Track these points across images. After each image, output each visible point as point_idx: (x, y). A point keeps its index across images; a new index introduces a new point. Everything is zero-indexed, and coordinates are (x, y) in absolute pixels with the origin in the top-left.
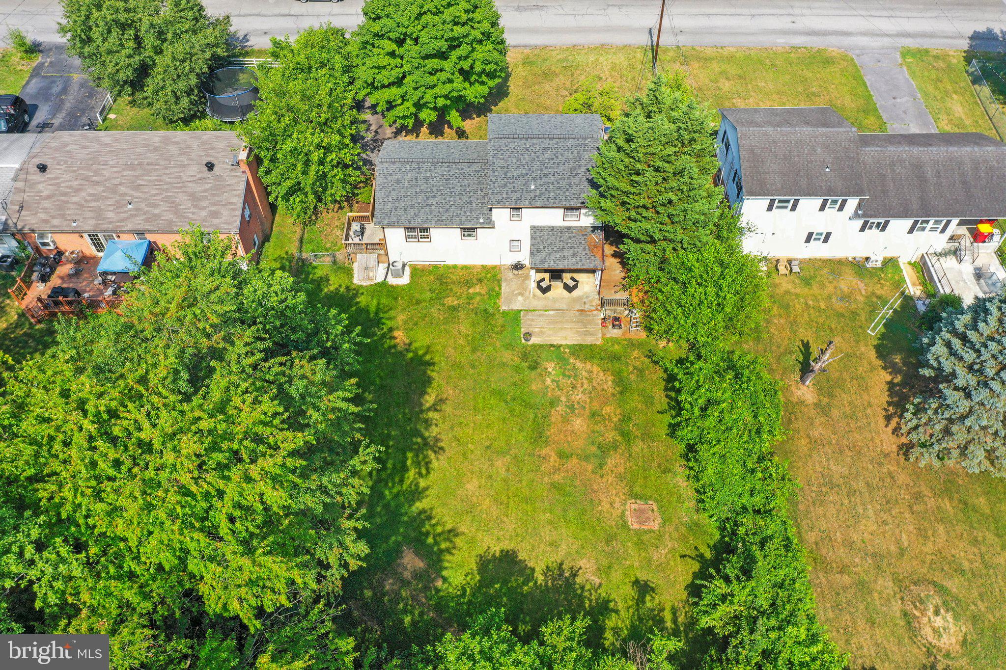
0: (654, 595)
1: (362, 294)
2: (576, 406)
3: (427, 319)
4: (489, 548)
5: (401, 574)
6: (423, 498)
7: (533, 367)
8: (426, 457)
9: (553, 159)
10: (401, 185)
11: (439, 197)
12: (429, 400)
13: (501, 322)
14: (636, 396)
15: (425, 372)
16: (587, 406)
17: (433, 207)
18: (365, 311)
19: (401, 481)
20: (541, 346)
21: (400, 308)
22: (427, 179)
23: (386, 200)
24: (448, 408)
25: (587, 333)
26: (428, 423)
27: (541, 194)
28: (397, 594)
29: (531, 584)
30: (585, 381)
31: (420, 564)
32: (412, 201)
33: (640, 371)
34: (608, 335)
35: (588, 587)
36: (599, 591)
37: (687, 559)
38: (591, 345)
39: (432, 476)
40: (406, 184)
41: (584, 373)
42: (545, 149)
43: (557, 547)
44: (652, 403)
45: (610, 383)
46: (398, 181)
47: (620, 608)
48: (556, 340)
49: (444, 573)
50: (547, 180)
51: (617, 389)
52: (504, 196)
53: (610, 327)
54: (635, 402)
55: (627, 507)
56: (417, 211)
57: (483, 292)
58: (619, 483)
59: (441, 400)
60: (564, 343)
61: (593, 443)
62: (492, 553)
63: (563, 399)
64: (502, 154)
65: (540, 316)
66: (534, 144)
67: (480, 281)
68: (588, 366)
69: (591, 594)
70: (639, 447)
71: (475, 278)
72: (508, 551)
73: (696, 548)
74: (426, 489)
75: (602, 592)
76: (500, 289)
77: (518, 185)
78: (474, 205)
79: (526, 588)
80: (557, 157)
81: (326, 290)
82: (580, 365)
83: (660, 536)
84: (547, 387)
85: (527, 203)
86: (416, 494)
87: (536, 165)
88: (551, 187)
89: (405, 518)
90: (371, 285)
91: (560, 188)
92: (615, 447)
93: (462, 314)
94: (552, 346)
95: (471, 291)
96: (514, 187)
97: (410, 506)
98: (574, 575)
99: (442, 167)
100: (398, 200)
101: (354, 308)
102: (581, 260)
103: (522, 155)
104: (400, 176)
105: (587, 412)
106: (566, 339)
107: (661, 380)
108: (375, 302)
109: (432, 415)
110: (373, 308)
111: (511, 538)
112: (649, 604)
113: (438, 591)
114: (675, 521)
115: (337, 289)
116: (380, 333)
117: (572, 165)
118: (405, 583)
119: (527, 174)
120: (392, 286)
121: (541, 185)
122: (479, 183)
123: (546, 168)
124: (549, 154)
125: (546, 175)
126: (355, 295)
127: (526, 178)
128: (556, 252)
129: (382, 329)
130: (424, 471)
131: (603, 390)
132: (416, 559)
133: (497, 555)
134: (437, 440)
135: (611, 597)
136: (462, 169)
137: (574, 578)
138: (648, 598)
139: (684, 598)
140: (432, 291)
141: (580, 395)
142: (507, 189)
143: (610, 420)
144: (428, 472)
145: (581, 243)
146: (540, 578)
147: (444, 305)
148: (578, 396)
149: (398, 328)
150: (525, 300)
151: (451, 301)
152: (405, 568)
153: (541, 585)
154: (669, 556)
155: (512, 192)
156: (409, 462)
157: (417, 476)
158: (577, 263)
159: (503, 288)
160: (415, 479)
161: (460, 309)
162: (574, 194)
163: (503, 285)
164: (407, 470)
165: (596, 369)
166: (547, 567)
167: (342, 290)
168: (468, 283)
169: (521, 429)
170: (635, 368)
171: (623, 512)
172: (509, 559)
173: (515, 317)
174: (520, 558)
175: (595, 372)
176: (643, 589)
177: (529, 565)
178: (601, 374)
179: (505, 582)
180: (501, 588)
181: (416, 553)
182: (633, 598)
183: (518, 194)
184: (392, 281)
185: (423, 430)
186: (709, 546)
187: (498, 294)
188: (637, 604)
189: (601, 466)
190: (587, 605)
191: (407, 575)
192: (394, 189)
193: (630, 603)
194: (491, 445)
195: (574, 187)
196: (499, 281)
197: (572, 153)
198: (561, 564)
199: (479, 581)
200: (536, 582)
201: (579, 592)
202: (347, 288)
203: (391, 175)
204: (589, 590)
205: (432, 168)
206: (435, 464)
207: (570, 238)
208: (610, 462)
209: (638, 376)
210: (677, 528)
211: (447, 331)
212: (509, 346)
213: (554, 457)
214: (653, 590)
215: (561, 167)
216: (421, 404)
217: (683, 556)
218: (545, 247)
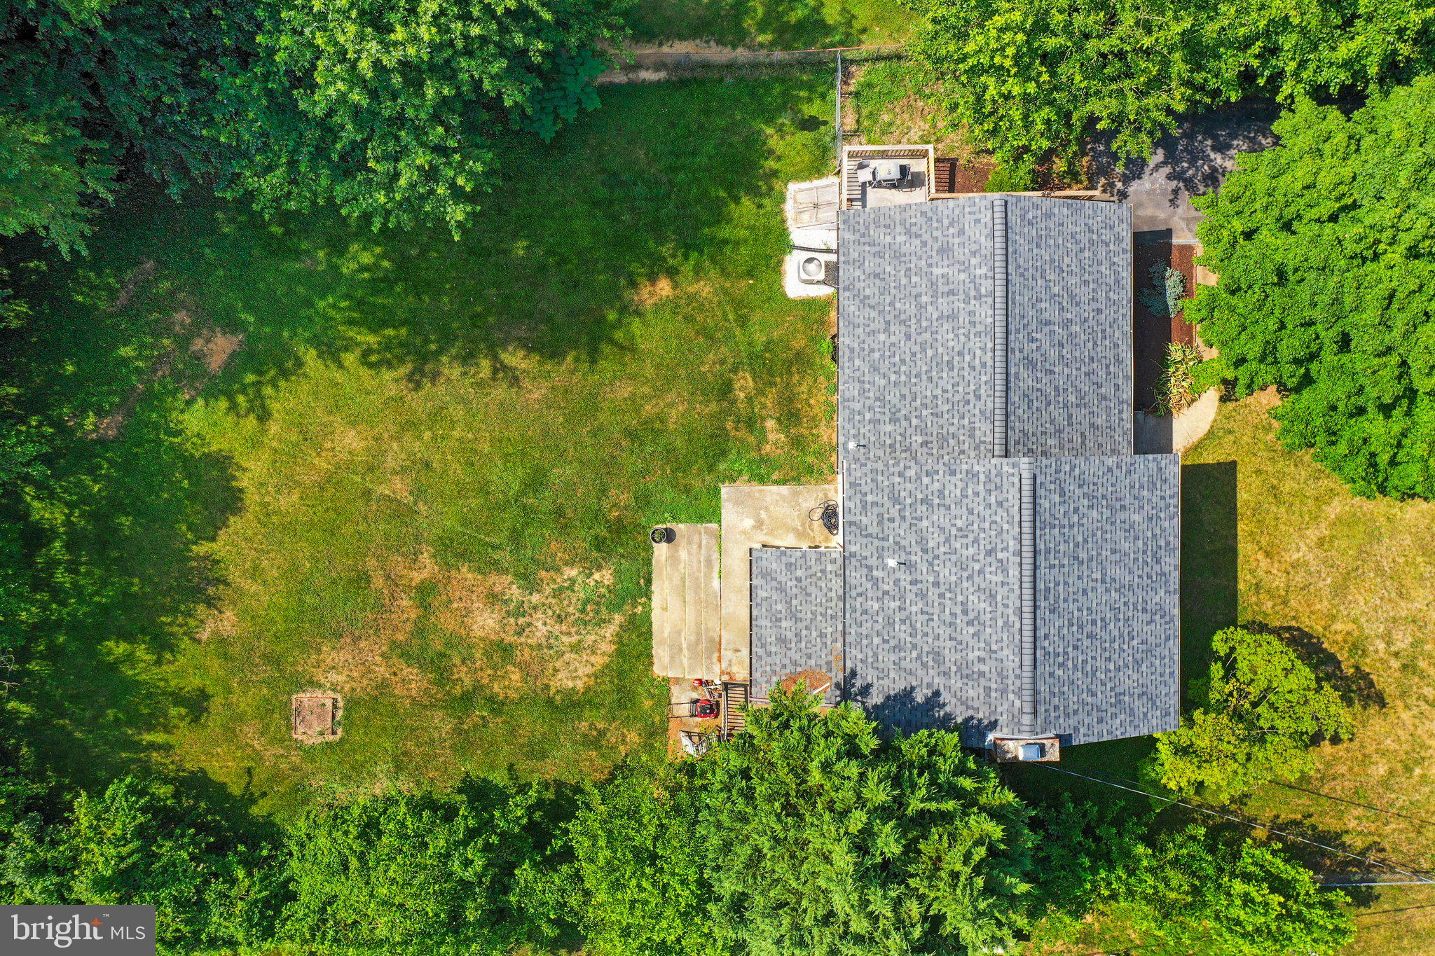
0: (188, 720)
1: (760, 206)
2: (521, 621)
3: (701, 340)
4: (245, 470)
5: (199, 335)
6: (324, 360)
7: (599, 544)
8: (401, 361)
9: (965, 612)
10: (936, 259)
11: (907, 347)
12: (514, 358)
13: (696, 484)
14: (540, 729)
15: (574, 344)
16: (523, 640)
17: (882, 337)
18: (719, 216)
19: (351, 322)
20: (648, 563)
21: (728, 285)
22: (953, 317)
23: (899, 229)
24: (501, 391)
25: (676, 650)
26: (468, 358)
27: (876, 582)
28: (168, 331)
29: (190, 536)
30: (575, 639)
31: (215, 362)
32: (898, 287)
33: (595, 741)
34: (675, 690)
35: (192, 622)
36: (186, 638)
37: (246, 778)
38: (650, 656)
39: (364, 372)
40: (937, 271)
41: (592, 638)
42: (993, 596)
43: (253, 577)
44: (531, 755)
45: (570, 684)
46: (944, 251)
47: (164, 667)
48: (662, 591)
49: (200, 402)
50: (910, 596)
51: (558, 698)
52: (870, 498)
53: (695, 696)
54: (531, 725)
55: (330, 694)
56: (872, 302)
57: (767, 448)
58: (373, 684)
59: (516, 379)
60: (653, 604)
61: (448, 644)
62: (237, 474)
63: (535, 598)
64: (976, 494)
65: (709, 562)
66: (1005, 571)
67: (797, 442)
68: (607, 647)
69: (181, 626)
70: (442, 724)
71: (806, 432)
72: (241, 500)
73: (264, 794)
74: (341, 366)
75: (186, 643)
76: (777, 483)
77: (899, 530)
78: (889, 428)
79: (184, 528)
80: (970, 623)
81: (770, 131)
82: (610, 631)
83: (282, 741)
84: (558, 570)
85: (853, 548)
86: (331, 351)
87: (948, 573)
88: (894, 605)
89: (286, 334)
90: (783, 221)
91: (890, 623)
92: (440, 682)
93: (713, 407)
94: (649, 582)
95: (770, 424)
96: (891, 520)
97: (308, 341)
98: (209, 603)
99: (983, 349)
100: (898, 256)
101: (722, 194)
102: (769, 654)
103: (976, 541)
104: (959, 253)
105: (510, 639)
106: (665, 609)
107: (578, 777)
108: (743, 233)
109: (485, 364)
110: (724, 232)
111: (265, 505)
112: (173, 711)
113: (173, 394)
114: (309, 767)
115: (771, 152)
116: (665, 250)
117: (950, 657)
118: (183, 342)
119: (925, 551)
120: (780, 263)
121: (897, 582)
122: (942, 439)
123: (942, 596)
124: (978, 604)
125: (922, 595)
126: (754, 191)
127: (916, 548)
128: (789, 603)
129: (674, 256)
130: (373, 358)
131: (556, 670)
132: (225, 356)
133: (234, 483)
134: (435, 376)
135: (179, 657)
136: (978, 398)
137: (204, 602)
138: (183, 711)
139: (188, 766)
140: (768, 346)
141: (544, 629)
142: (888, 504)
143: (494, 678)
144: (371, 366)
145: (809, 657)
146: (202, 549)
147: (735, 370)
148: (541, 627)
149: (675, 286)
150: (744, 533)
151: (744, 384)
152: (208, 341)
153: (191, 551)
154: (249, 751)
155: (880, 515)
156: (390, 332)
157: (365, 347)
158: (763, 646)
159: (774, 488)
160: (358, 344)
161: (725, 404)
162: (875, 655)
163: (784, 490)
164: (373, 331)
165: (599, 661)
166: (218, 562)
167: (771, 164)
168: (790, 415)
169: (465, 522)
170: (602, 733)
171: (320, 686)
172: (232, 502)
173: (708, 512)
174: (232, 520)
175: (593, 659)
176: (197, 705)
177: (220, 533)
178: (589, 670)
179: (192, 496)
180: (182, 489)
181: (233, 355)
182: (181, 689)
183: (874, 530)
184: (792, 262)
185: (454, 351)
186: (270, 815)
187: (762, 480)
188: (172, 694)
189: (406, 656)
190: (163, 619)
191: (198, 344)
192: (924, 244)
193: (173, 683)
194: (433, 470)
195: (893, 657)
196: (797, 480)
197: (980, 660)
198: (227, 584)
199: (193, 456)
200: (195, 543)
201: (183, 607)
202: (775, 173)
203: (961, 232)
204: (186, 624)
205: (980, 328)
206: (387, 375)
207: (822, 635)
208: (412, 672)
209: (585, 736)
210: (295, 769)
211: (671, 380)
212: (644, 500)
213: (417, 577)
214: (196, 720)
215: (944, 632)
216: (504, 345)
217: (249, 771)
218: (799, 580)
